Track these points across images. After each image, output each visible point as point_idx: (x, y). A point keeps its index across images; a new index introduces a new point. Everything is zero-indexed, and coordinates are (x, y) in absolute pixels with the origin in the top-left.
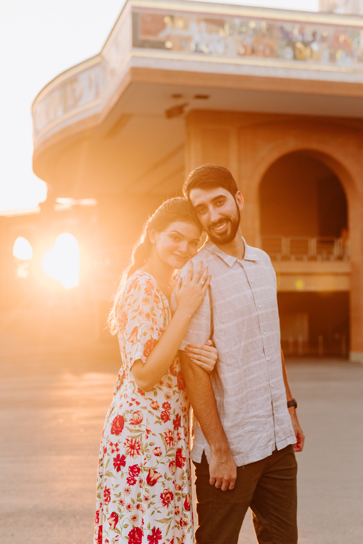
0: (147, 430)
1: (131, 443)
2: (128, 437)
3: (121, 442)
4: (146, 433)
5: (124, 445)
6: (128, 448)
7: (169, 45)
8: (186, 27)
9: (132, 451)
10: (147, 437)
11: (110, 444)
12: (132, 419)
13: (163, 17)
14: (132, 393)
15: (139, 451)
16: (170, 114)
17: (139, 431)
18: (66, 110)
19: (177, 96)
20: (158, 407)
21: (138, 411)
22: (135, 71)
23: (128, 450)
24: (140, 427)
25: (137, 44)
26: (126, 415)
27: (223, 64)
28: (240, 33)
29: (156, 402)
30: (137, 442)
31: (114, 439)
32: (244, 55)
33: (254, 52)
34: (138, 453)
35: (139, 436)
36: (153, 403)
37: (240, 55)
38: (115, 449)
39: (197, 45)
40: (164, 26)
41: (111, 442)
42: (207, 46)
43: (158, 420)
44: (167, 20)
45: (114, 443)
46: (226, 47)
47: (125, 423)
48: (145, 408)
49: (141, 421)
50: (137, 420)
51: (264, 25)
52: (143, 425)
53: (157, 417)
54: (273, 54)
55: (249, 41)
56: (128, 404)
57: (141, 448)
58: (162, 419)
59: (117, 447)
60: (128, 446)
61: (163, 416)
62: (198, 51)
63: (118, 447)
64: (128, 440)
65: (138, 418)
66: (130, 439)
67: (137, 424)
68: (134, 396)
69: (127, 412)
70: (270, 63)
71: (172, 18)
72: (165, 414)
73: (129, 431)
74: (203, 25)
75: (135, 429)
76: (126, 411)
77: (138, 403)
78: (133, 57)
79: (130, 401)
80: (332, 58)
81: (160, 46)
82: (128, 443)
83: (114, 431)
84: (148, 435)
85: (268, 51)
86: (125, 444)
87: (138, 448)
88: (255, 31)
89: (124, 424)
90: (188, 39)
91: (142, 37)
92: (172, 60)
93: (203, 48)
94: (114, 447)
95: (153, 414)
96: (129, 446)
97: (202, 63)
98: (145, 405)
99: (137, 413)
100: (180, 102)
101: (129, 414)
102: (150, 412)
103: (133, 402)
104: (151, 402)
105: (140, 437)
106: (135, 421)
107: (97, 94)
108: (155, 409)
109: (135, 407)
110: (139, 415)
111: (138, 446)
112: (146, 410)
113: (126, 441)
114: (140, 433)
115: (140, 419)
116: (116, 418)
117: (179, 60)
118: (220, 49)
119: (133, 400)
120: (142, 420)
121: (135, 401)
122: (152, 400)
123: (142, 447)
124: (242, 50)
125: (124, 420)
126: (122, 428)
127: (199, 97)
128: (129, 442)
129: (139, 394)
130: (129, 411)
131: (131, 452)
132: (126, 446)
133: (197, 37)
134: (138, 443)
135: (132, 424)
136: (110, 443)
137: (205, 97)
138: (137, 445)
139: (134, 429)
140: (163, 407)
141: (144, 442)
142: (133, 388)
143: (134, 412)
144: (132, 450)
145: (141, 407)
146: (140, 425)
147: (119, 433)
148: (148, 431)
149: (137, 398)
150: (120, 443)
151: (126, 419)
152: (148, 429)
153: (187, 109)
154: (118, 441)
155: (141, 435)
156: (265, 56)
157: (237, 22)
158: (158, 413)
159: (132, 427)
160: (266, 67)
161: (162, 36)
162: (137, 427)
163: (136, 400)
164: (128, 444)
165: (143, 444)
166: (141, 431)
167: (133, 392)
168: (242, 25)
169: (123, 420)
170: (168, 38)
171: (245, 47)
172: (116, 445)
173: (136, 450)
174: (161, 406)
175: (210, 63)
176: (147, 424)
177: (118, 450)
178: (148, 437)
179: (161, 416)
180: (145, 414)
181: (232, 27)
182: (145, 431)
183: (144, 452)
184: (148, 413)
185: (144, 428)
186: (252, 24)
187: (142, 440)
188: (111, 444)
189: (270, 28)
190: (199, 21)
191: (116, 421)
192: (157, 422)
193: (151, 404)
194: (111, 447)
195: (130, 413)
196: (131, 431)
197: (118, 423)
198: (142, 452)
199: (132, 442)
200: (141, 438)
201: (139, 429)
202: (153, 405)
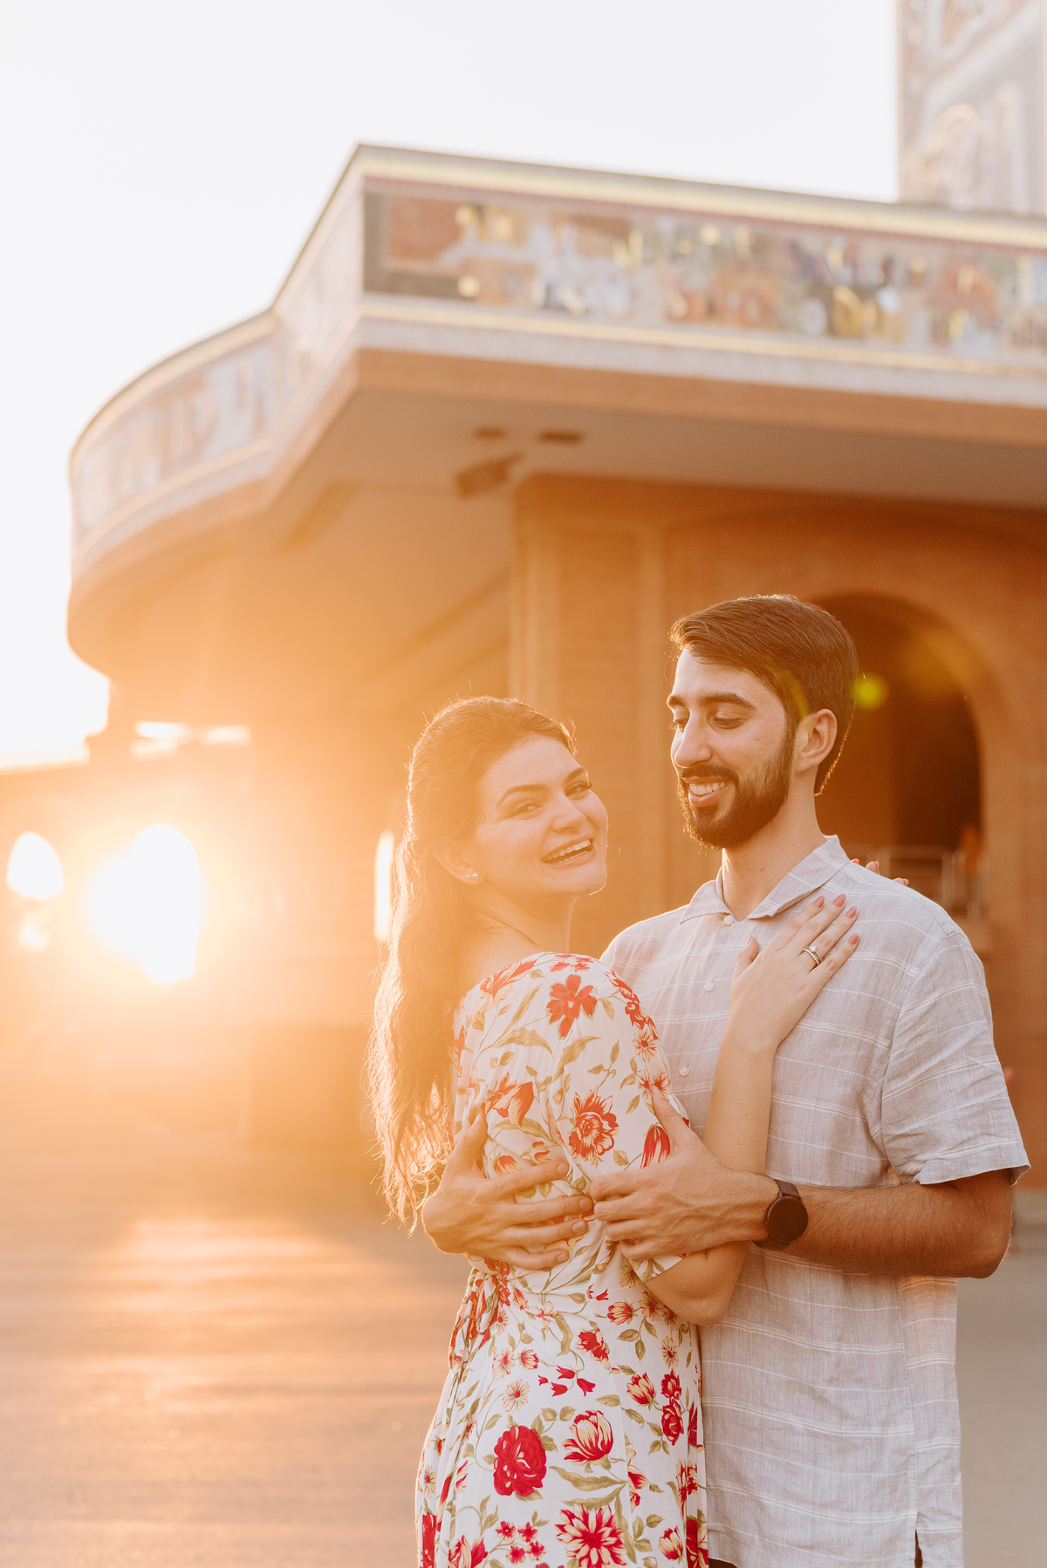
0: (630, 1474)
1: (583, 1527)
2: (571, 1503)
3: (546, 1523)
4: (629, 1486)
5: (559, 1531)
6: (576, 1544)
7: (468, 286)
8: (519, 237)
9: (594, 1552)
10: (637, 1500)
11: (499, 1531)
12: (573, 1441)
13: (450, 209)
14: (560, 1351)
15: (617, 1550)
16: (469, 483)
17: (605, 1482)
18: (166, 470)
19: (490, 434)
20: (652, 1393)
21: (591, 1414)
22: (368, 359)
23: (577, 1551)
24: (608, 1467)
25: (378, 281)
26: (546, 1425)
27: (625, 344)
28: (675, 257)
29: (645, 1376)
30: (605, 1519)
31: (515, 1509)
32: (685, 320)
33: (712, 311)
34: (616, 1560)
35: (610, 1498)
36: (636, 1381)
37: (672, 319)
38: (527, 1547)
39: (549, 290)
40: (455, 233)
41: (503, 1523)
42: (579, 291)
43: (659, 1439)
44: (465, 216)
45: (519, 1523)
46: (634, 295)
47: (547, 1453)
48: (615, 1401)
49: (608, 1447)
50: (591, 1443)
51: (742, 236)
52: (617, 1460)
53: (655, 1429)
54: (768, 318)
55: (700, 280)
56: (548, 1386)
57: (622, 1540)
58: (667, 1431)
59: (533, 1541)
60: (575, 1538)
61: (668, 1421)
62: (552, 306)
63: (538, 1538)
64: (571, 1516)
65: (597, 1438)
66: (577, 1511)
67: (592, 1458)
68: (568, 1363)
69: (550, 1416)
70: (759, 343)
71: (479, 210)
72: (671, 1416)
73: (569, 1484)
74: (568, 234)
75: (591, 1475)
76: (544, 1411)
77: (587, 1386)
78: (366, 321)
79: (554, 1378)
80: (939, 334)
81: (444, 289)
82: (572, 1524)
83: (508, 1485)
84: (638, 1492)
85: (753, 311)
86: (561, 1527)
87: (612, 1540)
88: (716, 250)
89: (544, 1459)
90: (525, 272)
91: (391, 263)
92: (476, 331)
93: (568, 297)
94: (519, 1541)
95: (641, 1421)
96: (579, 1534)
97: (565, 339)
98: (613, 1392)
99: (587, 1418)
100: (497, 450)
101: (558, 1421)
102: (630, 1412)
103: (564, 1382)
104: (629, 1379)
105: (612, 1504)
106: (586, 1447)
107: (259, 425)
108: (643, 1400)
109: (575, 1399)
110: (596, 1425)
111: (614, 1534)
112: (619, 1407)
113: (565, 1517)
114: (611, 1489)
115: (603, 1442)
116: (507, 1435)
117: (497, 332)
118: (617, 301)
119: (568, 1374)
120: (610, 1444)
121: (575, 1379)
122: (631, 1371)
123: (626, 1537)
124: (679, 307)
125: (543, 1442)
126: (542, 1472)
127: (553, 437)
128: (575, 1521)
129: (588, 1356)
130: (558, 1411)
131: (588, 1556)
132: (565, 1537)
133: (549, 267)
134: (609, 1525)
135: (575, 1456)
136: (498, 1526)
137: (569, 438)
138: (608, 1530)
139: (586, 1475)
140: (665, 1391)
141: (630, 1516)
142: (560, 1335)
143: (577, 1414)
144: (591, 1548)
145: (598, 1400)
146: (607, 1461)
147: (533, 1491)
148: (636, 1479)
149: (580, 1366)
150: (541, 1523)
151: (551, 1440)
152: (634, 1471)
153: (518, 472)
154: (534, 1519)
155: (616, 1494)
156: (746, 324)
157: (666, 225)
158: (654, 1415)
159: (577, 1468)
160: (748, 356)
161: (449, 261)
162: (597, 1468)
163: (580, 1376)
164: (572, 1531)
165: (627, 1527)
166: (613, 1482)
167: (564, 1347)
168: (679, 234)
169: (540, 1442)
170: (467, 268)
171: (687, 297)
172: (528, 1533)
173: (609, 1547)
174: (658, 1389)
175: (586, 341)
176: (631, 1454)
177: (537, 1550)
178: (638, 1498)
179: (662, 1422)
180: (616, 1421)
181: (652, 241)
182: (627, 1478)
183: (633, 1551)
184: (627, 1417)
185: (620, 1472)
186: (710, 234)
187: (623, 1513)
188: (506, 1530)
189: (760, 246)
190: (555, 221)
191: (511, 1448)
192: (656, 1444)
193: (631, 1387)
194: (508, 1540)
195: (562, 1418)
196: (576, 1482)
197: (522, 1455)
198: (629, 1554)
199: (586, 1521)
200: (618, 1506)
201: (606, 1473)
202: (637, 1390)
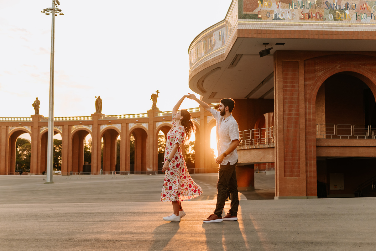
7: (260, 16)
13: (256, 1)
16: (262, 54)
19: (266, 44)
22: (240, 31)
25: (242, 16)
27: (292, 25)
28: (301, 7)
37: (301, 19)
39: (276, 15)
40: (257, 5)
42: (282, 15)
44: (259, 2)
46: (293, 15)
51: (315, 1)
54: (322, 18)
55: (307, 11)
62: (276, 18)
70: (320, 23)
74: (279, 4)
78: (239, 24)
81: (255, 17)
85: (318, 16)
90: (271, 12)
91: (244, 13)
92: (261, 24)
93: (280, 17)
97: (279, 25)
100: (268, 47)
107: (223, 43)
117: (265, 24)
118: (290, 17)
127: (277, 44)
133: (276, 11)
137: (283, 44)
153: (272, 51)
156: (317, 20)
157: (299, 1)
160: (317, 25)
161: (256, 11)
170: (260, 12)
171: (304, 14)
175: (283, 25)
186: (308, 2)
190: (277, 2)
